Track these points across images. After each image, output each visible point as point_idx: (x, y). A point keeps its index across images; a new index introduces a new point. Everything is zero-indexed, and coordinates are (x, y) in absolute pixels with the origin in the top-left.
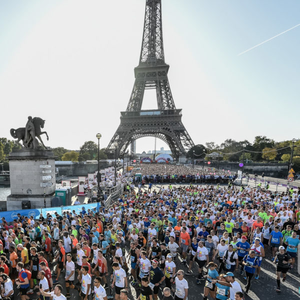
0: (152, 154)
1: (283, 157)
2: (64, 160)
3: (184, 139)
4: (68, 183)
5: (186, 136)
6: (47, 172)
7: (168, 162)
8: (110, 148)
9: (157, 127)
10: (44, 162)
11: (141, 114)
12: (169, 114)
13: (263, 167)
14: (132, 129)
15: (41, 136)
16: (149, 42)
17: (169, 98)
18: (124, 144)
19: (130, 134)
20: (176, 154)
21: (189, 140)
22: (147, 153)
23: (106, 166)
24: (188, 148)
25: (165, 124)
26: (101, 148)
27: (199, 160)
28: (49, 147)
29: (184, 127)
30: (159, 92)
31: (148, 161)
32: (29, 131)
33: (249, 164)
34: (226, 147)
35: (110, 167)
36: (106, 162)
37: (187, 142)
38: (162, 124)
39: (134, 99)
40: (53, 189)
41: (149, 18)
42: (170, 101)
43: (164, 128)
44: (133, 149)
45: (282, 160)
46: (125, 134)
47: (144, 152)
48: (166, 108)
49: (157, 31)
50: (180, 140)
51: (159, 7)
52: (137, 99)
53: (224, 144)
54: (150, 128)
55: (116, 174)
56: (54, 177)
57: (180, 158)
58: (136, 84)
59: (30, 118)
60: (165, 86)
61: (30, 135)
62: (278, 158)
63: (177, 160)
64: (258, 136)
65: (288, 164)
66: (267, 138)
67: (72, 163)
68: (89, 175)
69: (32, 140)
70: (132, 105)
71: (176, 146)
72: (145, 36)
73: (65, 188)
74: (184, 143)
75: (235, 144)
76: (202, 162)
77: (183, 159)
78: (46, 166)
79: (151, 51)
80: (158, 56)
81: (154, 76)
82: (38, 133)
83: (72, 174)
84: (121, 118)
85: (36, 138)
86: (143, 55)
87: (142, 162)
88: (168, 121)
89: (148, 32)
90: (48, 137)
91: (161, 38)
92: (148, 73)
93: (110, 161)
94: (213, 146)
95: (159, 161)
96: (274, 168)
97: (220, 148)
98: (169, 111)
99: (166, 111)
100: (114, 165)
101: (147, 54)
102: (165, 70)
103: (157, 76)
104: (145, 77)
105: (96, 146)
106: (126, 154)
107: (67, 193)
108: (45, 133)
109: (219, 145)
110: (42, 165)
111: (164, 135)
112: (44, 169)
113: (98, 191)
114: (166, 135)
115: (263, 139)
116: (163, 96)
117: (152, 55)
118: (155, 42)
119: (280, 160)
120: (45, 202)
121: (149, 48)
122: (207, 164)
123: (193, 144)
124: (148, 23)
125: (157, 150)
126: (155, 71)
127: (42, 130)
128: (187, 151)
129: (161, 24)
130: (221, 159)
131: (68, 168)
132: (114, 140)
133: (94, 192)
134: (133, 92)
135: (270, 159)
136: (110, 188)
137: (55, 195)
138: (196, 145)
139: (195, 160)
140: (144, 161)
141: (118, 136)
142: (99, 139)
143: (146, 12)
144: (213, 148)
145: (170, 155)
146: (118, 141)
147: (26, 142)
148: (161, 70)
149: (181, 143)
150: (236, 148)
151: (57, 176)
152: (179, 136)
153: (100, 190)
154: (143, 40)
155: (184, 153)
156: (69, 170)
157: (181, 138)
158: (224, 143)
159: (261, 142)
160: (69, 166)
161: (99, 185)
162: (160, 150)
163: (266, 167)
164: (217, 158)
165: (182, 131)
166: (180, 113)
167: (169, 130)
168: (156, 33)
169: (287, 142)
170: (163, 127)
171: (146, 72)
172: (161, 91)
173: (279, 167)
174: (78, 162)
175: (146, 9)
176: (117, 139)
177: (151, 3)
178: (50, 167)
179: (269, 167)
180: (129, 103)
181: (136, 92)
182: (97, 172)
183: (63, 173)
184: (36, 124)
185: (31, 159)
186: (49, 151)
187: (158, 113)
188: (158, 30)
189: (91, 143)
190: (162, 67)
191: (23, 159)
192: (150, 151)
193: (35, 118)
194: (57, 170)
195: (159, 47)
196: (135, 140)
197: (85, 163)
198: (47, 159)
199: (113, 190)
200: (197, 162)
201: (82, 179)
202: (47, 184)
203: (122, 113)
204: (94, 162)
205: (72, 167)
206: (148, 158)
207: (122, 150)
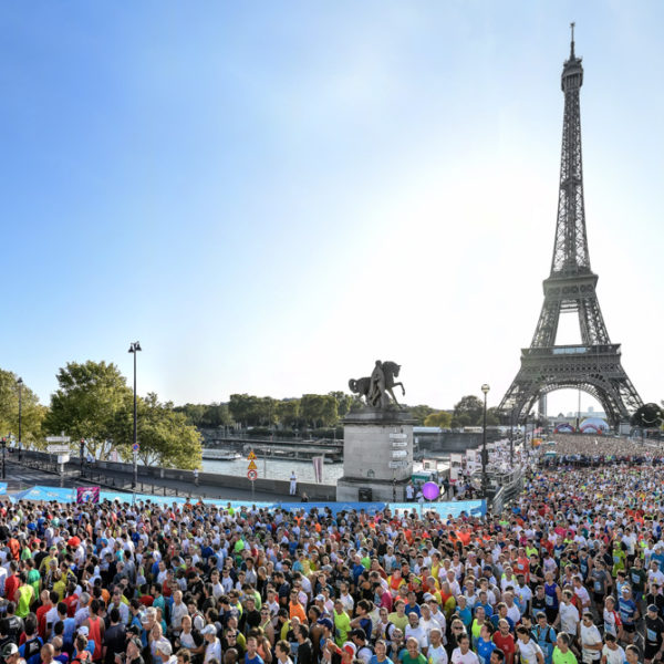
0: (574, 418)
2: (429, 425)
3: (625, 394)
4: (432, 463)
5: (628, 388)
6: (399, 445)
7: (600, 433)
8: (504, 407)
9: (581, 374)
10: (396, 429)
11: (556, 352)
12: (601, 351)
14: (540, 376)
15: (394, 389)
16: (565, 242)
17: (599, 326)
18: (527, 401)
19: (536, 385)
20: (615, 418)
21: (634, 394)
22: (566, 415)
23: (496, 436)
24: (632, 408)
25: (595, 368)
26: (489, 406)
27: (652, 430)
28: (405, 405)
29: (624, 373)
30: (583, 317)
31: (567, 430)
32: (376, 382)
35: (504, 438)
36: (496, 431)
37: (631, 398)
38: (589, 368)
39: (542, 329)
40: (408, 472)
41: (565, 207)
42: (601, 332)
43: (593, 375)
44: (542, 409)
46: (530, 385)
47: (561, 415)
48: (596, 343)
49: (578, 226)
50: (619, 394)
51: (579, 191)
52: (549, 328)
54: (570, 374)
55: (512, 451)
56: (411, 452)
57: (620, 426)
58: (546, 305)
59: (378, 363)
60: (593, 308)
61: (377, 388)
63: (616, 429)
67: (440, 431)
68: (468, 451)
69: (379, 396)
70: (539, 338)
71: (613, 405)
72: (559, 233)
74: (627, 401)
76: (657, 433)
77: (626, 428)
78: (398, 436)
79: (569, 254)
80: (580, 262)
81: (575, 292)
82: (389, 385)
83: (439, 447)
84: (522, 359)
85: (387, 392)
86: (556, 261)
87: (557, 432)
88: (599, 363)
89: (564, 228)
90: (403, 390)
91: (584, 235)
92: (565, 288)
93: (504, 429)
95: (587, 431)
98: (601, 347)
99: (595, 346)
100: (510, 435)
101: (563, 259)
102: (591, 282)
103: (580, 292)
104: (560, 295)
105: (480, 403)
106: (530, 416)
108: (400, 384)
110: (393, 433)
111: (593, 387)
112: (396, 441)
113: (483, 480)
114: (596, 387)
116: (590, 323)
117: (571, 262)
118: (575, 241)
120: (395, 493)
121: (566, 251)
123: (642, 402)
124: (563, 214)
125: (582, 410)
126: (576, 284)
127: (396, 380)
128: (632, 414)
129: (583, 215)
131: (435, 438)
132: (511, 394)
133: (476, 480)
134: (541, 317)
136: (502, 475)
138: (645, 403)
139: (645, 430)
140: (561, 430)
141: (518, 387)
142: (485, 393)
143: (560, 200)
145: (604, 420)
146: (518, 395)
147: (371, 398)
148: (585, 283)
149: (621, 400)
151: (415, 450)
152: (618, 388)
153: (486, 478)
154: (556, 239)
155: (627, 417)
156: (436, 441)
157: (622, 392)
160: (435, 434)
161: (484, 470)
162: (587, 411)
165: (622, 380)
166: (617, 351)
167: (601, 377)
168: (576, 228)
170: (591, 374)
171: (562, 286)
172: (586, 315)
174: (450, 429)
176: (514, 392)
177: (567, 185)
178: (404, 436)
180: (535, 334)
181: (547, 317)
182: (481, 448)
183: (425, 447)
184: (387, 372)
185: (377, 424)
186: (405, 412)
187: (583, 350)
188: (578, 223)
189: (471, 398)
190: (586, 278)
191: (365, 424)
192: (571, 413)
193: (386, 363)
194: (417, 442)
195: (582, 248)
196: (545, 393)
197: (462, 431)
198: (401, 424)
199: (508, 479)
200: (648, 433)
201: (457, 458)
202: (399, 464)
203: (524, 351)
204: (478, 429)
205: (439, 438)
206: (567, 425)
207: (523, 411)
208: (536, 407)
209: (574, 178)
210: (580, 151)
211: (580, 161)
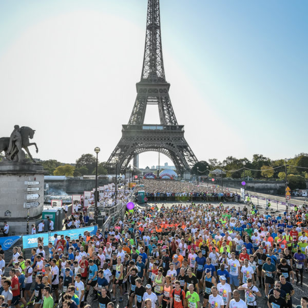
0: (156, 170)
1: (280, 174)
2: (57, 174)
3: (187, 155)
4: (59, 202)
5: (189, 152)
6: (33, 189)
7: (172, 179)
8: (111, 162)
9: (160, 142)
10: (30, 178)
11: (144, 128)
12: (172, 129)
13: (263, 184)
14: (134, 143)
16: (150, 61)
17: (171, 114)
18: (125, 159)
19: (132, 148)
20: (181, 169)
21: (193, 156)
22: (150, 168)
23: (105, 182)
24: (192, 164)
25: (169, 139)
27: (204, 177)
28: (39, 160)
29: (186, 143)
30: (160, 108)
32: (14, 142)
33: (251, 181)
34: (228, 165)
35: (110, 183)
36: (105, 178)
37: (191, 158)
38: (165, 139)
39: (136, 113)
40: (39, 210)
41: (150, 40)
42: (172, 117)
43: (167, 144)
44: (135, 163)
45: (279, 178)
46: (127, 148)
47: (148, 167)
48: (169, 124)
49: (158, 53)
50: (184, 155)
51: (158, 32)
52: (139, 113)
53: (226, 161)
54: (153, 142)
57: (184, 174)
58: (138, 98)
59: (16, 127)
60: (167, 103)
61: (15, 146)
62: (275, 176)
63: (182, 177)
64: (255, 154)
65: (284, 182)
66: (264, 156)
67: (66, 179)
68: (85, 192)
69: (17, 152)
70: (134, 118)
71: (180, 162)
72: (146, 56)
73: (55, 209)
74: (188, 159)
75: (236, 161)
76: (206, 178)
77: (188, 176)
78: (32, 183)
79: (152, 69)
80: (159, 75)
81: (156, 92)
82: (26, 144)
84: (122, 131)
85: (23, 149)
86: (144, 72)
87: (145, 178)
88: (171, 136)
89: (149, 53)
90: (37, 148)
91: (162, 59)
92: (150, 89)
93: (110, 177)
94: (216, 162)
95: (164, 177)
96: (273, 185)
97: (222, 165)
98: (172, 126)
99: (169, 126)
100: (115, 181)
101: (149, 72)
102: (165, 87)
103: (159, 93)
104: (147, 93)
105: (94, 159)
106: (128, 168)
107: (57, 214)
108: (35, 144)
109: (222, 162)
110: (28, 181)
111: (167, 151)
112: (30, 186)
113: (96, 212)
114: (169, 151)
115: (260, 157)
116: (166, 112)
117: (153, 74)
118: (156, 62)
119: (277, 177)
120: (28, 227)
121: (151, 67)
122: (211, 181)
123: (197, 160)
124: (149, 44)
125: (161, 165)
126: (157, 88)
127: (31, 141)
128: (191, 167)
129: (161, 47)
130: (224, 176)
131: (61, 184)
132: (115, 153)
133: (91, 212)
134: (135, 106)
135: (269, 177)
136: (109, 207)
137: (41, 217)
138: (199, 161)
139: (200, 177)
140: (147, 177)
141: (120, 149)
142: (97, 153)
143: (147, 35)
144: (216, 165)
145: (175, 171)
146: (120, 155)
147: (10, 154)
148: (163, 88)
149: (184, 159)
150: (237, 165)
151: (46, 193)
152: (183, 152)
153: (97, 211)
154: (144, 59)
155: (188, 169)
156: (62, 186)
157: (185, 154)
158: (226, 159)
159: (258, 160)
160: (62, 181)
161: (96, 205)
162: (164, 165)
163: (266, 184)
164: (220, 175)
165: (185, 147)
166: (182, 129)
167: (172, 145)
168: (156, 54)
169: (281, 160)
170: (166, 142)
171: (148, 88)
172: (163, 107)
173: (278, 185)
174: (73, 177)
175: (146, 32)
176: (118, 152)
177: (151, 28)
178: (36, 185)
179: (269, 185)
180: (131, 116)
181: (138, 106)
182: (94, 190)
184: (24, 134)
185: (14, 174)
186: (38, 165)
187: (161, 128)
188: (158, 51)
189: (89, 156)
190: (163, 85)
191: (3, 174)
192: (154, 166)
193: (23, 127)
194: (47, 187)
195: (160, 66)
196: (138, 154)
197: (81, 178)
198: (34, 174)
199: (113, 211)
200: (201, 178)
201: (77, 197)
202: (32, 204)
203: (124, 126)
204: (93, 177)
205: (65, 183)
206: (151, 175)
207: (124, 165)
208: (131, 162)
209: (155, 24)
210: (159, 9)
211: (159, 15)
